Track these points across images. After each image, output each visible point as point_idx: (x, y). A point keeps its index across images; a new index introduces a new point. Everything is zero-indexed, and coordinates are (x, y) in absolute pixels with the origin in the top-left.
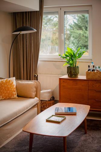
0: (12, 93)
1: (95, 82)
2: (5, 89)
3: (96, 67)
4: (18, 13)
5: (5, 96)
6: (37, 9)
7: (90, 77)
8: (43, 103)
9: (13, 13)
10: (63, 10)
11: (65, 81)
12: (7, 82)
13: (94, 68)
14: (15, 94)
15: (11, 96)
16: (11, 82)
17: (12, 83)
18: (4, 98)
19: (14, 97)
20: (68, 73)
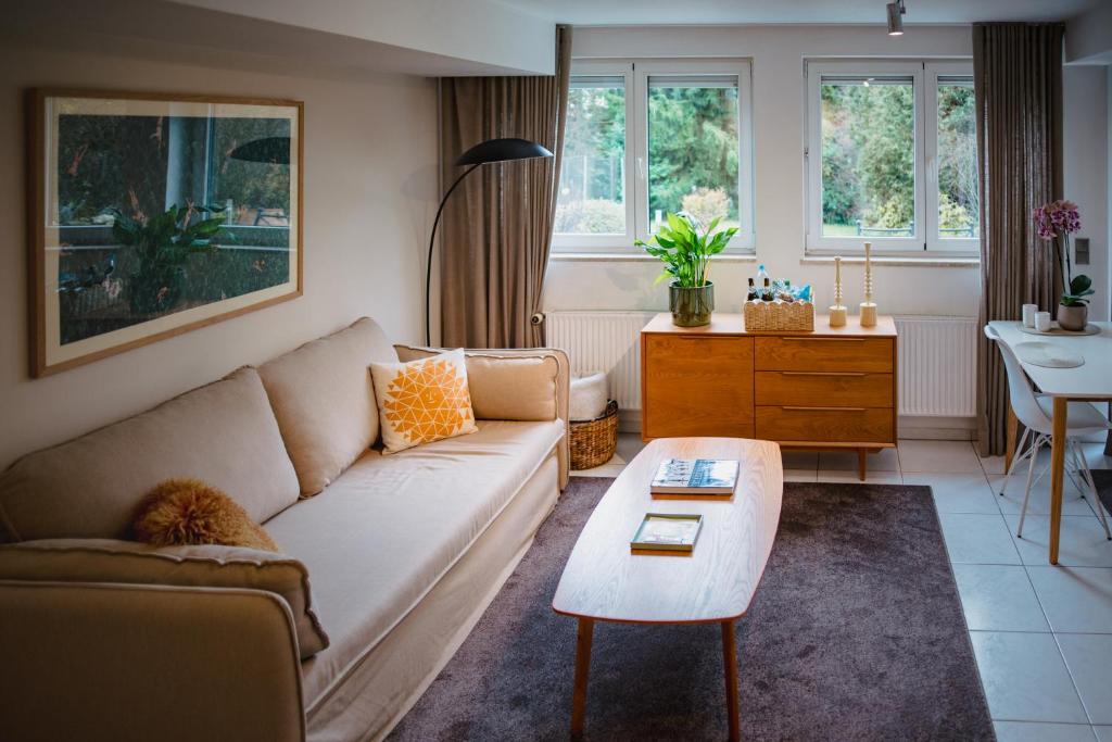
0: (452, 412)
1: (780, 341)
2: (426, 401)
3: (775, 284)
4: (463, 80)
5: (423, 428)
6: (549, 69)
7: (759, 323)
8: (577, 432)
9: (444, 79)
10: (643, 71)
11: (665, 344)
12: (430, 371)
13: (771, 288)
14: (468, 417)
15: (451, 428)
16: (448, 368)
17: (454, 372)
18: (419, 440)
19: (462, 431)
20: (672, 309)
